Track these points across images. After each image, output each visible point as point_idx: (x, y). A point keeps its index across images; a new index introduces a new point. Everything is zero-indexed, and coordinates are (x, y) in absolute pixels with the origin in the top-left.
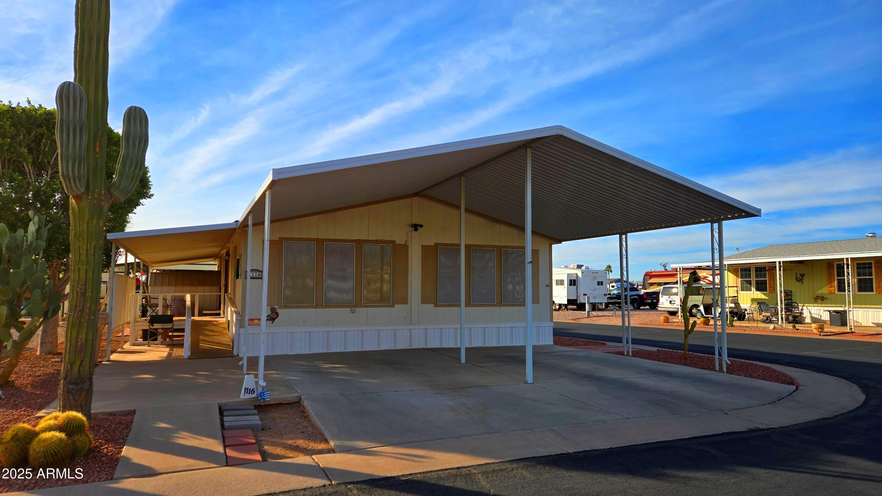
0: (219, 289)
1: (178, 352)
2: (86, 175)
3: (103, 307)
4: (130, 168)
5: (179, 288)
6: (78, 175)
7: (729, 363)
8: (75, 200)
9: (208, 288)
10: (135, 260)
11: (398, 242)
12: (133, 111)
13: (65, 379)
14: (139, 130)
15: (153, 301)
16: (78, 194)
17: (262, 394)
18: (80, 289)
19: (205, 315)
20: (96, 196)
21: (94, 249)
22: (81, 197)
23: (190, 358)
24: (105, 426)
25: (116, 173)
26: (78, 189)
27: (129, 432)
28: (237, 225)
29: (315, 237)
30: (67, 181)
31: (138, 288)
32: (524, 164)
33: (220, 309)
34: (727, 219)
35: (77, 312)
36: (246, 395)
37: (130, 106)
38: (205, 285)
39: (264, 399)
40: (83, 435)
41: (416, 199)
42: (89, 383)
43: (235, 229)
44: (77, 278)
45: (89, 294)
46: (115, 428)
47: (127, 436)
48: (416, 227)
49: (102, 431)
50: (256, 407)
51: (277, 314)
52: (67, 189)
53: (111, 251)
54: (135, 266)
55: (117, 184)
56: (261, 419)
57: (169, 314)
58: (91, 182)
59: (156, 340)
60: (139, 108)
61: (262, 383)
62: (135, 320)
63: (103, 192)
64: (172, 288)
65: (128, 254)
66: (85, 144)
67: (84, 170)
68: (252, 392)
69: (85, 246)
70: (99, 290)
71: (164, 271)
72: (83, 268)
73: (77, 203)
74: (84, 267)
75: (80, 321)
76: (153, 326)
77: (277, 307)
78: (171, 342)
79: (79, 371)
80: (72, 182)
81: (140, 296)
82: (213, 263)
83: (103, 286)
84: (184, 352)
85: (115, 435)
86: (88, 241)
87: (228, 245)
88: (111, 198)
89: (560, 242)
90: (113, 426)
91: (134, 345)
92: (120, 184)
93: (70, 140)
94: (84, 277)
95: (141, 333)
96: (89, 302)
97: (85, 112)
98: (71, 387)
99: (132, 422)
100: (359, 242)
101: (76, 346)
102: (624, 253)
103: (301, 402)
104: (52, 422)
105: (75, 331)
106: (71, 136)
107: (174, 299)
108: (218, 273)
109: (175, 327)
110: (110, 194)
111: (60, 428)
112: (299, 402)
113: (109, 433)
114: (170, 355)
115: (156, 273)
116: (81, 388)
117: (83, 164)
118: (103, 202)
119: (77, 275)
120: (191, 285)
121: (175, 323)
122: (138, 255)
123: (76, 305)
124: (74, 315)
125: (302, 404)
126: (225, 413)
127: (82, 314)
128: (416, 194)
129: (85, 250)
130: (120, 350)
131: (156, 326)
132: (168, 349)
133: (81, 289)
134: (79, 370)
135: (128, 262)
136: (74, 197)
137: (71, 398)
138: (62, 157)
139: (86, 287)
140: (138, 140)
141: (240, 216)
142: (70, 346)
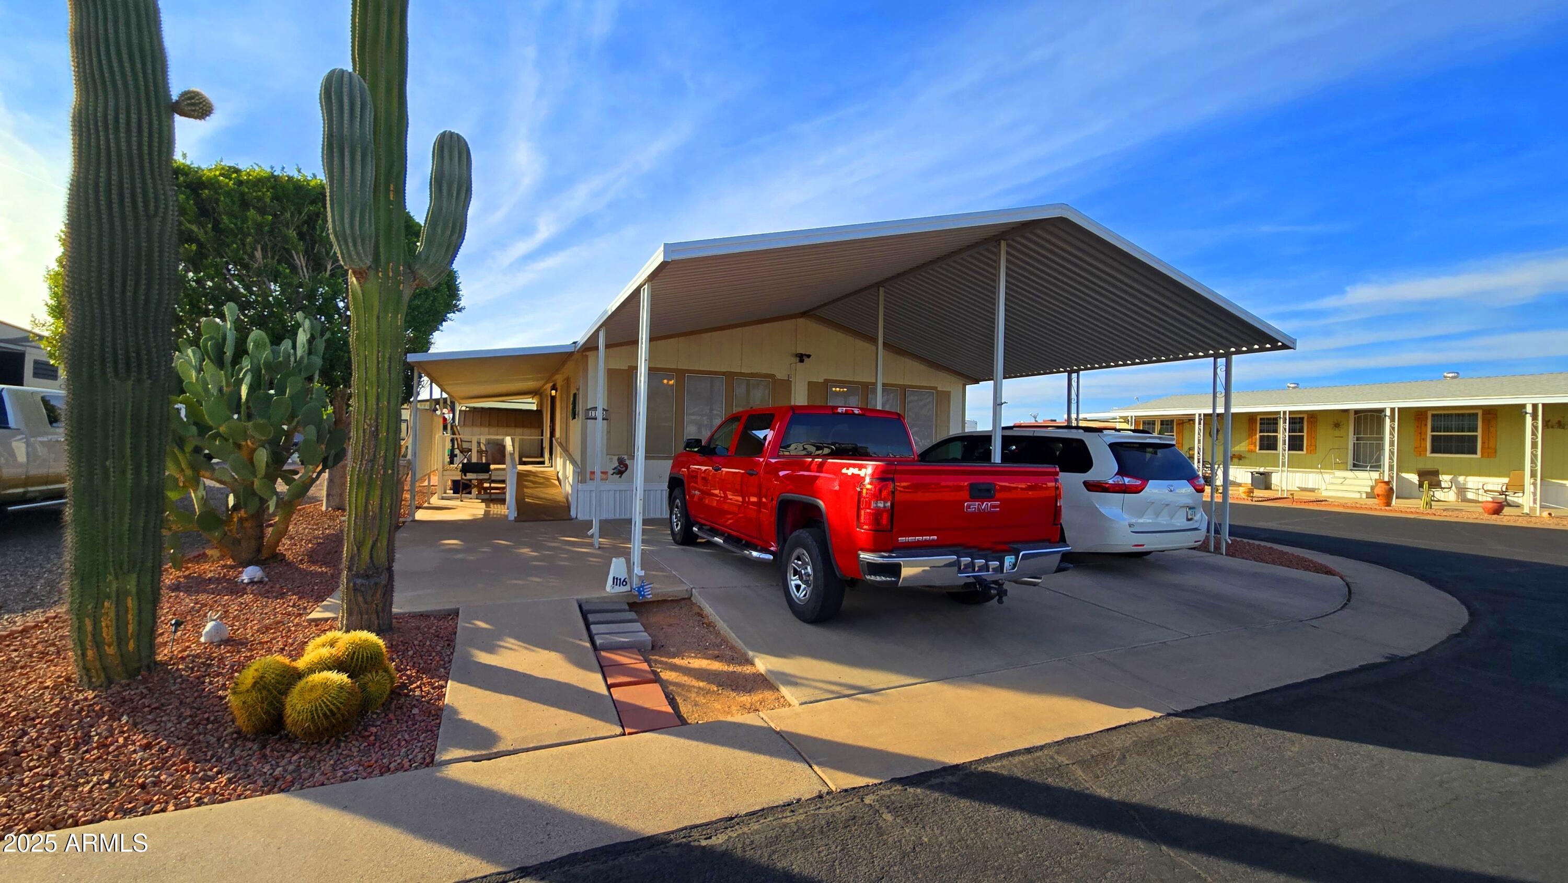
0: (540, 431)
1: (498, 510)
2: (374, 235)
3: (403, 450)
4: (443, 233)
5: (493, 430)
6: (360, 232)
7: (1230, 542)
8: (356, 278)
9: (526, 431)
10: (441, 395)
11: (779, 376)
12: (447, 138)
13: (350, 569)
14: (457, 170)
15: (465, 445)
16: (361, 268)
17: (640, 589)
18: (368, 425)
19: (525, 463)
20: (391, 274)
21: (390, 362)
22: (366, 273)
23: (517, 520)
24: (416, 642)
25: (422, 239)
26: (361, 259)
27: (452, 653)
28: (575, 347)
29: (674, 367)
30: (343, 247)
31: (445, 428)
32: (995, 262)
33: (542, 455)
34: (1239, 352)
35: (364, 462)
36: (615, 587)
37: (442, 131)
38: (523, 426)
39: (644, 596)
40: (380, 672)
41: (801, 321)
42: (388, 575)
43: (571, 354)
44: (364, 408)
45: (383, 434)
46: (430, 645)
47: (450, 661)
48: (801, 358)
49: (411, 653)
50: (633, 606)
51: (626, 466)
52: (343, 258)
53: (412, 380)
54: (441, 402)
55: (423, 257)
56: (646, 628)
57: (484, 461)
58: (382, 249)
59: (470, 493)
60: (458, 135)
61: (638, 571)
62: (443, 468)
63: (401, 268)
64: (485, 430)
65: (434, 384)
66: (371, 181)
67: (370, 226)
68: (624, 583)
69: (375, 357)
70: (398, 430)
71: (474, 408)
72: (373, 393)
73: (360, 283)
74: (374, 390)
75: (371, 477)
76: (465, 476)
77: (626, 457)
78: (487, 496)
79: (371, 558)
80: (351, 244)
81: (448, 436)
82: (530, 400)
83: (404, 426)
84: (507, 510)
85: (431, 660)
86: (378, 347)
87: (557, 377)
88: (414, 280)
89: (977, 382)
90: (428, 643)
91: (443, 498)
92: (428, 257)
93: (346, 170)
94: (375, 406)
95: (450, 483)
96: (383, 447)
97: (370, 125)
98: (359, 581)
99: (455, 633)
100: (730, 376)
101: (366, 516)
102: (1074, 396)
103: (692, 599)
104: (326, 652)
105: (362, 494)
106: (347, 163)
107: (489, 442)
108: (539, 413)
109: (493, 478)
110: (413, 272)
111: (338, 665)
112: (689, 599)
113: (421, 656)
114: (487, 513)
115: (465, 411)
116: (376, 584)
117: (367, 214)
118: (402, 285)
119: (364, 403)
120: (507, 426)
121: (494, 473)
122: (445, 387)
123: (362, 451)
124: (360, 468)
125: (694, 601)
126: (591, 618)
127: (373, 466)
128: (804, 314)
129: (375, 361)
130: (426, 505)
131: (470, 476)
132: (483, 505)
133: (370, 425)
134: (371, 554)
135: (433, 397)
136: (354, 273)
137: (360, 599)
138: (331, 200)
139: (377, 422)
140: (456, 186)
141: (581, 336)
142: (356, 518)
